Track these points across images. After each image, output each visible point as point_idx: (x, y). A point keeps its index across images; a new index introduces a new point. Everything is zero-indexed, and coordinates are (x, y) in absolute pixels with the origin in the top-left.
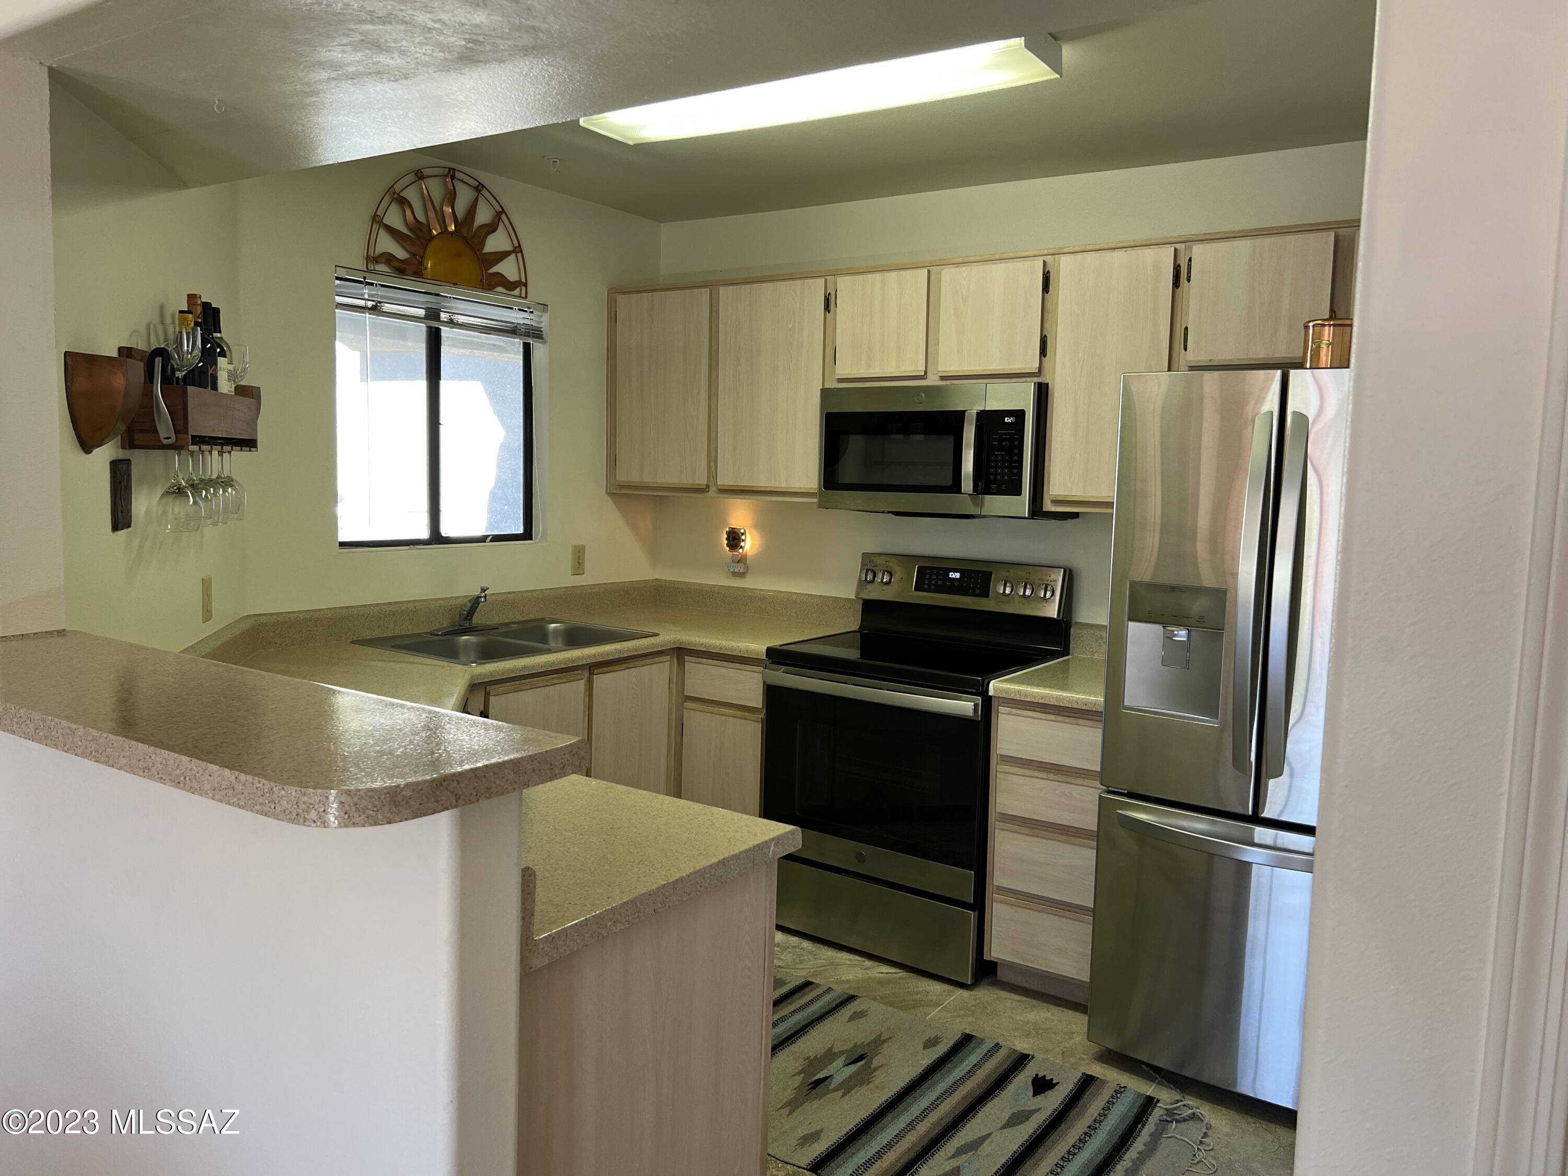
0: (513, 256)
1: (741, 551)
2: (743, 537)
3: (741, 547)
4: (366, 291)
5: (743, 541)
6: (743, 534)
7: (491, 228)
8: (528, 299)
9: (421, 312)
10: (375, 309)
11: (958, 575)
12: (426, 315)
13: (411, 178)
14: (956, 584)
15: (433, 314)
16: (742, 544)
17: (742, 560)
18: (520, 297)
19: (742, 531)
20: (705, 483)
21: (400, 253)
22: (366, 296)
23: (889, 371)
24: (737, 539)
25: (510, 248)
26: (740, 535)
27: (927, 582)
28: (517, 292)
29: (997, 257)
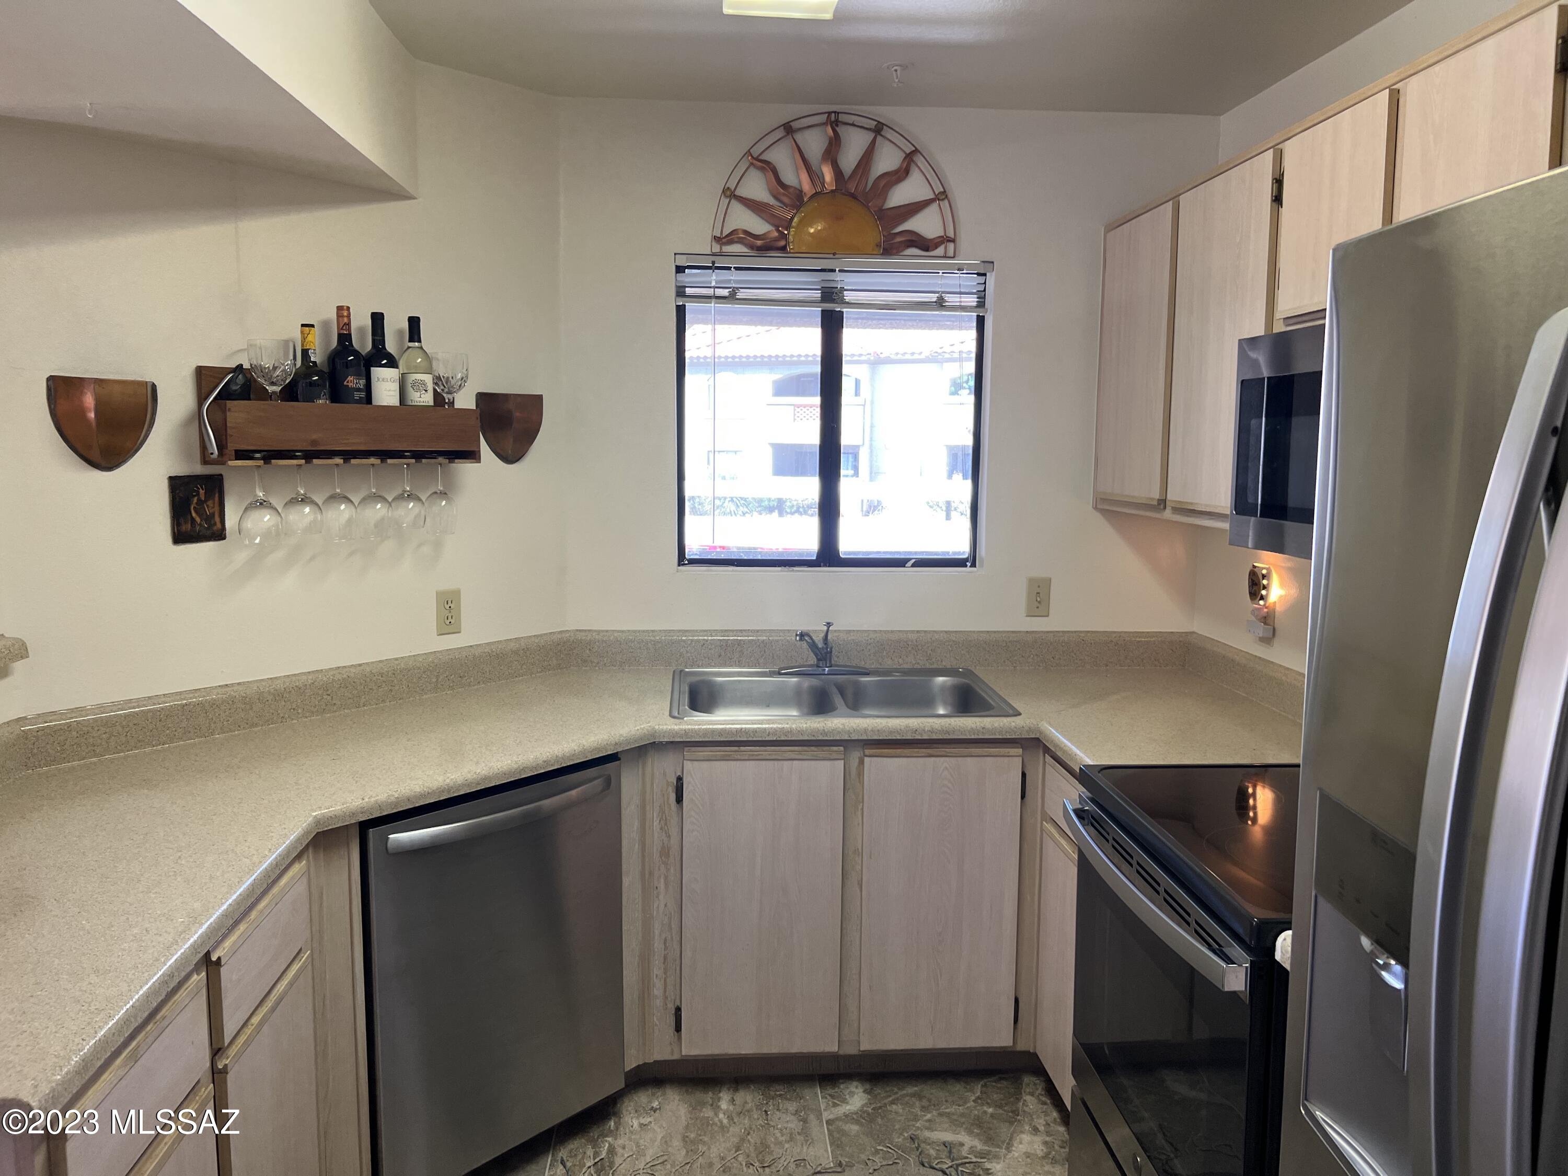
0: (934, 207)
1: (1262, 602)
2: (1265, 582)
3: (1262, 598)
4: (714, 277)
5: (1264, 587)
6: (1264, 577)
7: (900, 175)
8: (956, 258)
9: (817, 295)
10: (732, 297)
12: (822, 297)
13: (780, 133)
15: (830, 295)
16: (1264, 592)
17: (1267, 619)
18: (945, 257)
19: (1264, 572)
20: (1157, 497)
21: (759, 226)
22: (713, 284)
24: (1256, 584)
25: (932, 196)
26: (1261, 577)
28: (940, 251)
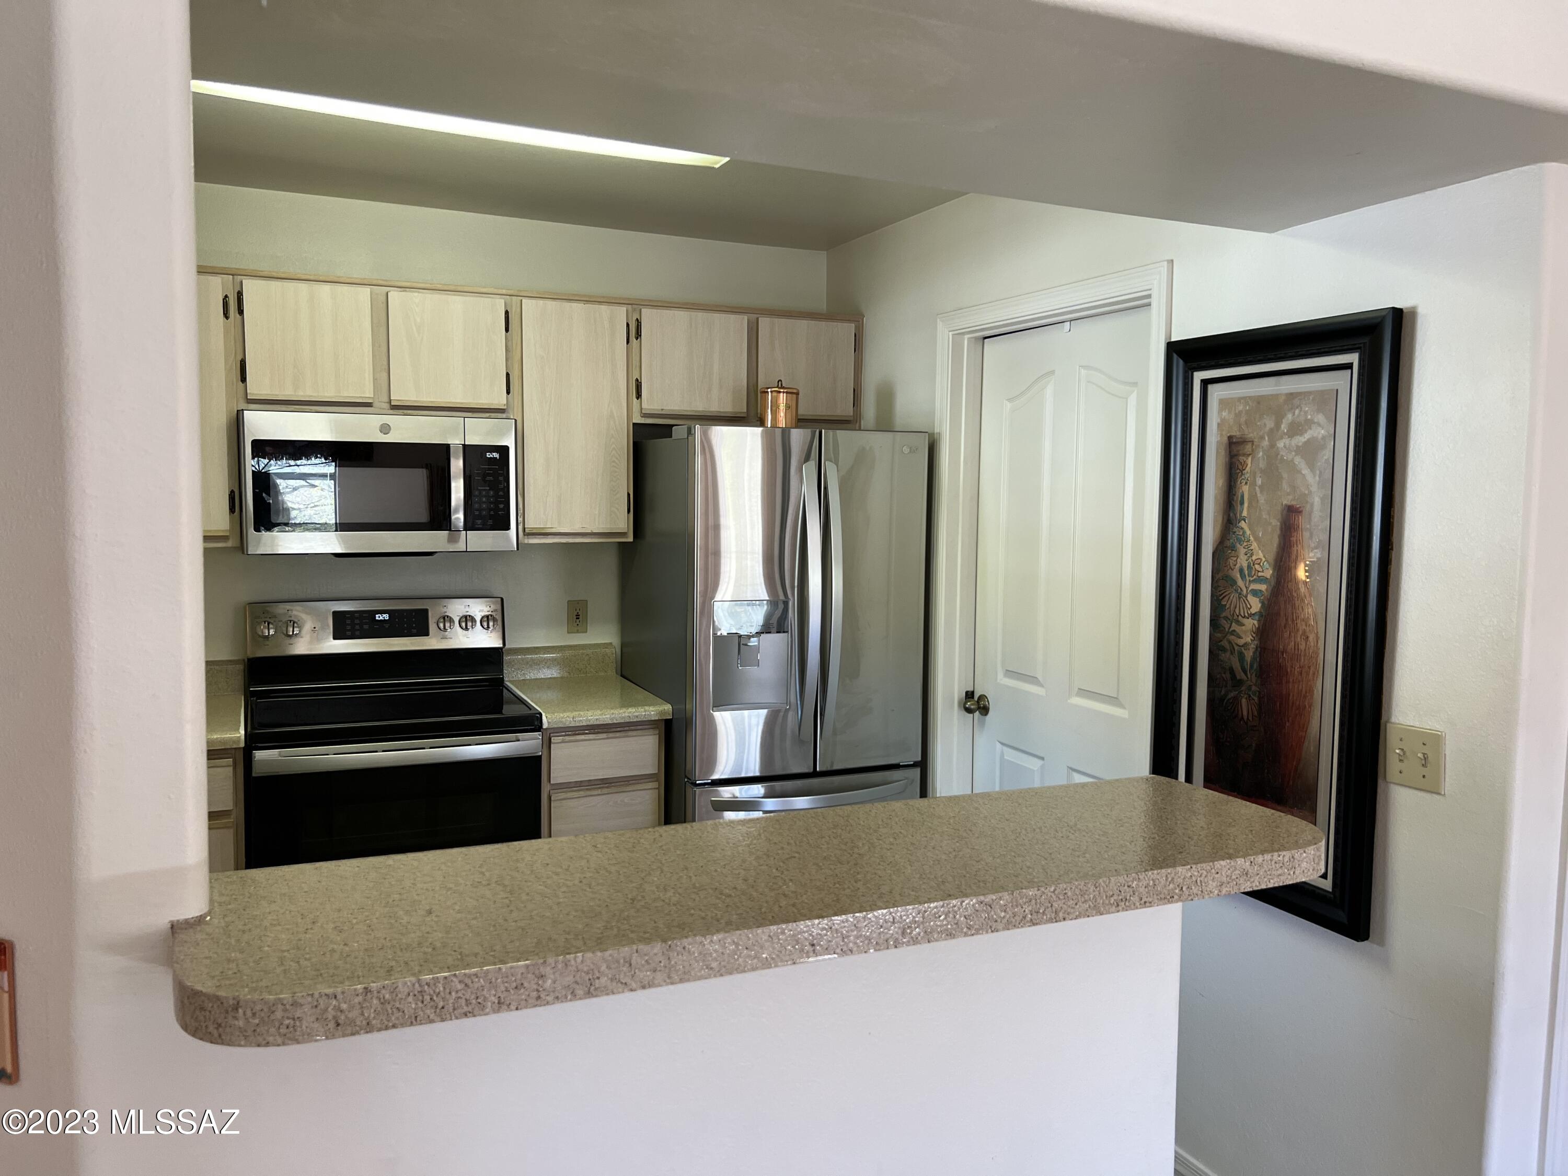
11: (386, 617)
14: (387, 626)
23: (326, 394)
27: (349, 628)
29: (452, 288)
